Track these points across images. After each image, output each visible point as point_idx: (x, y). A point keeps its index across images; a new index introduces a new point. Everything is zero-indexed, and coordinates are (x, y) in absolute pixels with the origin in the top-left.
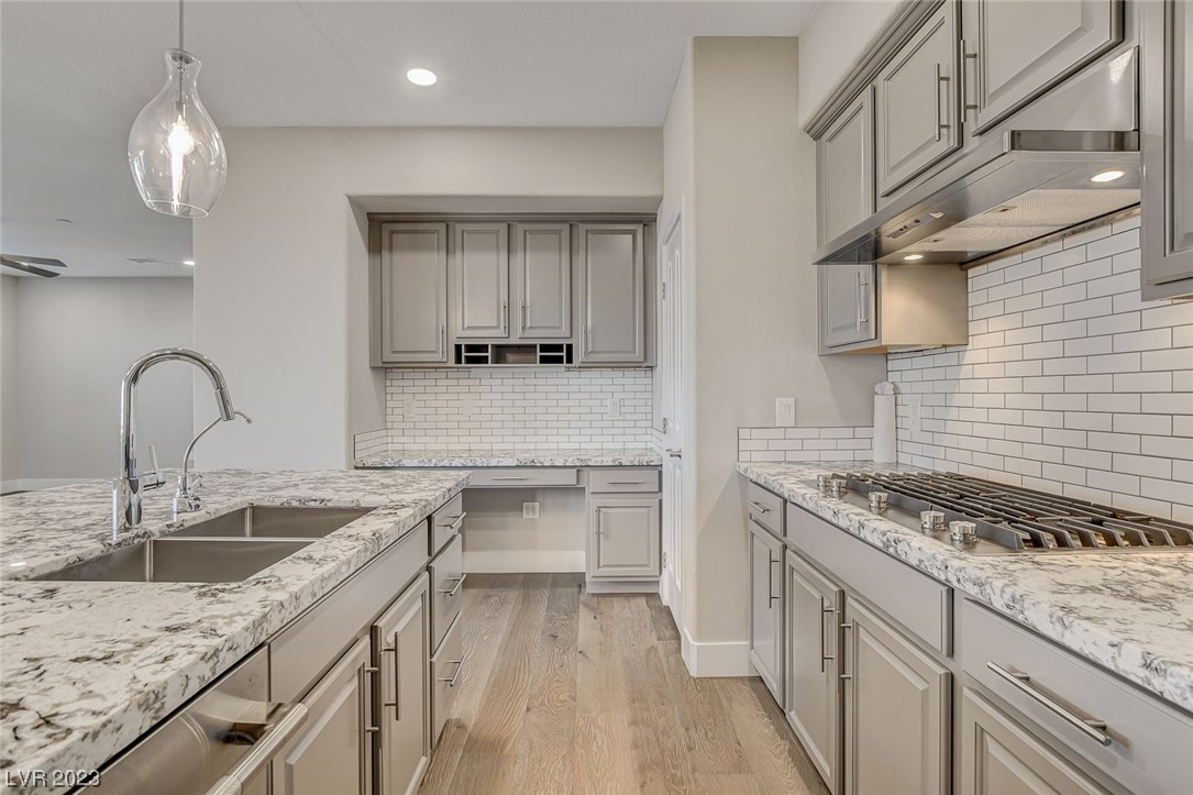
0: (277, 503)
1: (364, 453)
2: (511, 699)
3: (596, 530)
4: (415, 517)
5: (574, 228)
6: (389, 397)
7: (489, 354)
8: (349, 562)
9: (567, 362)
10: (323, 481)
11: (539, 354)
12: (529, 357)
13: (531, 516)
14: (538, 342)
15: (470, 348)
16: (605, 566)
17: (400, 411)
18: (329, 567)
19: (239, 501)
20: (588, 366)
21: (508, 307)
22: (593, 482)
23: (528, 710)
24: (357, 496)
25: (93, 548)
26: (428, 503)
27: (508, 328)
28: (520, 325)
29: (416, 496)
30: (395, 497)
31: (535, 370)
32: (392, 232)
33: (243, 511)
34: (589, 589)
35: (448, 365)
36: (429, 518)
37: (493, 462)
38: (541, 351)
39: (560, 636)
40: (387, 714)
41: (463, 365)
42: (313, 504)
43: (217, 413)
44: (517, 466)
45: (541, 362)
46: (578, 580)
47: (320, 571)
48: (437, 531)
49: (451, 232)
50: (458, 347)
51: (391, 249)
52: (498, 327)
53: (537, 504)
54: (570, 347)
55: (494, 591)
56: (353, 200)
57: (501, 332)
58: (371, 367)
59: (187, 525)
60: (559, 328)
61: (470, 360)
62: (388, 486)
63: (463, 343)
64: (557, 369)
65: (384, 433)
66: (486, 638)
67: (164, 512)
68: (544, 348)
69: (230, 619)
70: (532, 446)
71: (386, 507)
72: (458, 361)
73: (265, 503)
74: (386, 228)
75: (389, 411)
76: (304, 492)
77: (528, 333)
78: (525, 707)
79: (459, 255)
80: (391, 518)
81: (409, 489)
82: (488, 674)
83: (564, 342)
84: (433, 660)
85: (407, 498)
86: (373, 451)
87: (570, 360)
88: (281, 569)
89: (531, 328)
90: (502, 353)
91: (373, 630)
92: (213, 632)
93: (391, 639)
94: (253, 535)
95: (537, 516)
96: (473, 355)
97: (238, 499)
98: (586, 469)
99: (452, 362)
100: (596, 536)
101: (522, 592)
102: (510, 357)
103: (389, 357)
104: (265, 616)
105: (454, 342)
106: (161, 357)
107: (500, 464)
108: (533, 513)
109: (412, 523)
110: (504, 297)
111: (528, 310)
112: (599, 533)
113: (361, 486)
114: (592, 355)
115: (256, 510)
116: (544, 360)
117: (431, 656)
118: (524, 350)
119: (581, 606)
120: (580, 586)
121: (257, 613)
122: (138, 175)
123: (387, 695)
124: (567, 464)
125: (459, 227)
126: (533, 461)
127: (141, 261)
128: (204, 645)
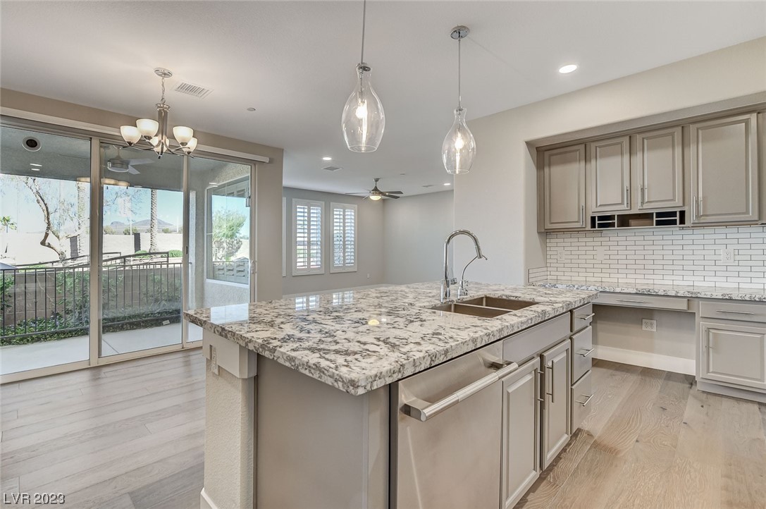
0: (496, 296)
1: (534, 279)
2: (625, 432)
3: (705, 344)
4: (563, 309)
5: (686, 129)
6: (548, 249)
7: (616, 221)
8: (531, 319)
9: (680, 223)
10: (516, 289)
11: (655, 219)
12: (648, 221)
13: (649, 329)
14: (655, 211)
15: (601, 218)
16: (712, 372)
17: (555, 257)
18: (523, 319)
19: (481, 294)
20: (696, 226)
21: (630, 191)
22: (701, 310)
23: (637, 441)
24: (533, 297)
25: (438, 303)
26: (570, 303)
27: (630, 204)
28: (640, 201)
29: (564, 299)
30: (552, 299)
31: (653, 230)
32: (551, 155)
33: (482, 298)
34: (699, 387)
35: (587, 229)
36: (571, 311)
37: (618, 290)
38: (657, 217)
39: (668, 409)
40: (548, 398)
41: (597, 228)
42: (512, 298)
43: (475, 254)
44: (637, 294)
45: (656, 225)
46: (690, 381)
47: (520, 319)
48: (576, 321)
49: (588, 148)
50: (593, 219)
51: (550, 166)
52: (622, 203)
53: (655, 322)
54: (682, 213)
55: (618, 373)
56: (529, 144)
57: (624, 207)
58: (538, 233)
59: (464, 300)
60: (673, 200)
61: (601, 226)
62: (549, 294)
63: (596, 215)
64: (673, 229)
65: (545, 269)
66: (610, 397)
67: (456, 294)
68: (659, 215)
69: (492, 327)
70: (651, 282)
71: (548, 302)
72: (593, 225)
73: (491, 296)
74: (547, 154)
75: (548, 257)
76: (507, 293)
77: (645, 206)
78: (635, 439)
79: (593, 162)
80: (550, 306)
81: (560, 296)
82: (610, 415)
83: (678, 210)
84: (573, 387)
85: (558, 300)
86: (539, 278)
87: (682, 221)
88: (504, 316)
89: (648, 202)
90: (625, 221)
91: (542, 357)
92: (488, 329)
93: (550, 364)
94: (487, 306)
95: (654, 330)
96: (603, 222)
97: (481, 293)
98: (696, 300)
99: (589, 227)
100: (705, 349)
101: (640, 377)
102: (632, 222)
103: (549, 226)
104: (502, 328)
105: (590, 215)
106: (456, 234)
107: (623, 291)
108: (651, 328)
109: (561, 311)
110: (627, 184)
111: (646, 191)
112: (708, 347)
113: (535, 293)
114: (703, 218)
115: (487, 298)
116: (659, 223)
117: (572, 385)
118: (644, 217)
119: (690, 396)
120: (692, 384)
121: (500, 327)
122: (445, 161)
123: (548, 389)
124: (679, 295)
125: (593, 145)
126: (649, 291)
127: (427, 186)
128: (485, 331)
